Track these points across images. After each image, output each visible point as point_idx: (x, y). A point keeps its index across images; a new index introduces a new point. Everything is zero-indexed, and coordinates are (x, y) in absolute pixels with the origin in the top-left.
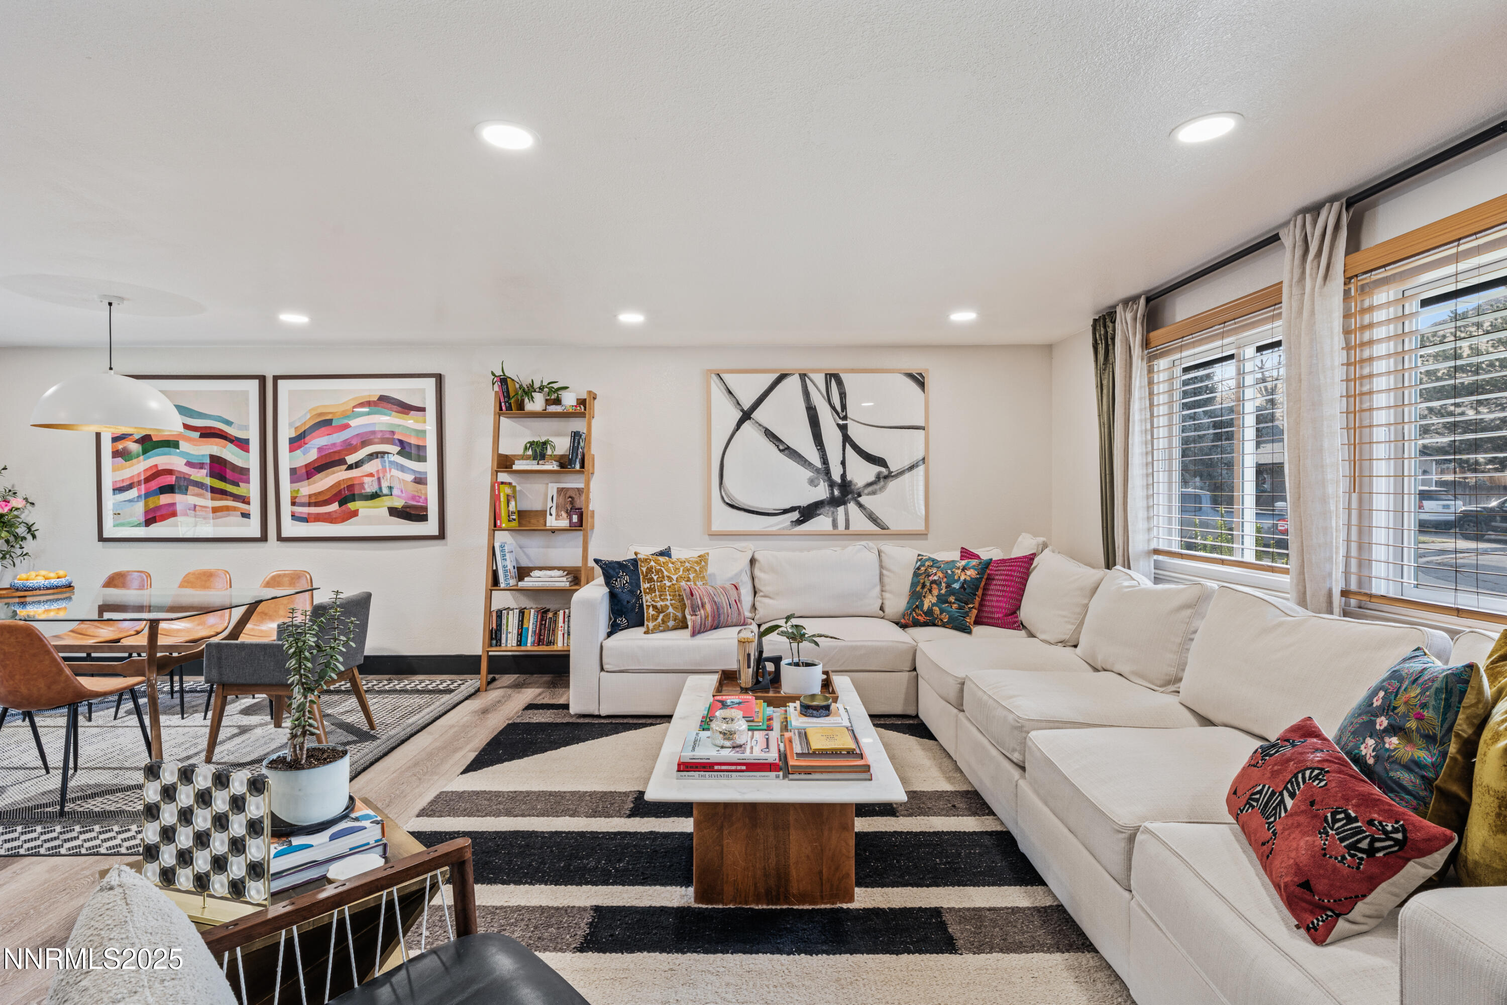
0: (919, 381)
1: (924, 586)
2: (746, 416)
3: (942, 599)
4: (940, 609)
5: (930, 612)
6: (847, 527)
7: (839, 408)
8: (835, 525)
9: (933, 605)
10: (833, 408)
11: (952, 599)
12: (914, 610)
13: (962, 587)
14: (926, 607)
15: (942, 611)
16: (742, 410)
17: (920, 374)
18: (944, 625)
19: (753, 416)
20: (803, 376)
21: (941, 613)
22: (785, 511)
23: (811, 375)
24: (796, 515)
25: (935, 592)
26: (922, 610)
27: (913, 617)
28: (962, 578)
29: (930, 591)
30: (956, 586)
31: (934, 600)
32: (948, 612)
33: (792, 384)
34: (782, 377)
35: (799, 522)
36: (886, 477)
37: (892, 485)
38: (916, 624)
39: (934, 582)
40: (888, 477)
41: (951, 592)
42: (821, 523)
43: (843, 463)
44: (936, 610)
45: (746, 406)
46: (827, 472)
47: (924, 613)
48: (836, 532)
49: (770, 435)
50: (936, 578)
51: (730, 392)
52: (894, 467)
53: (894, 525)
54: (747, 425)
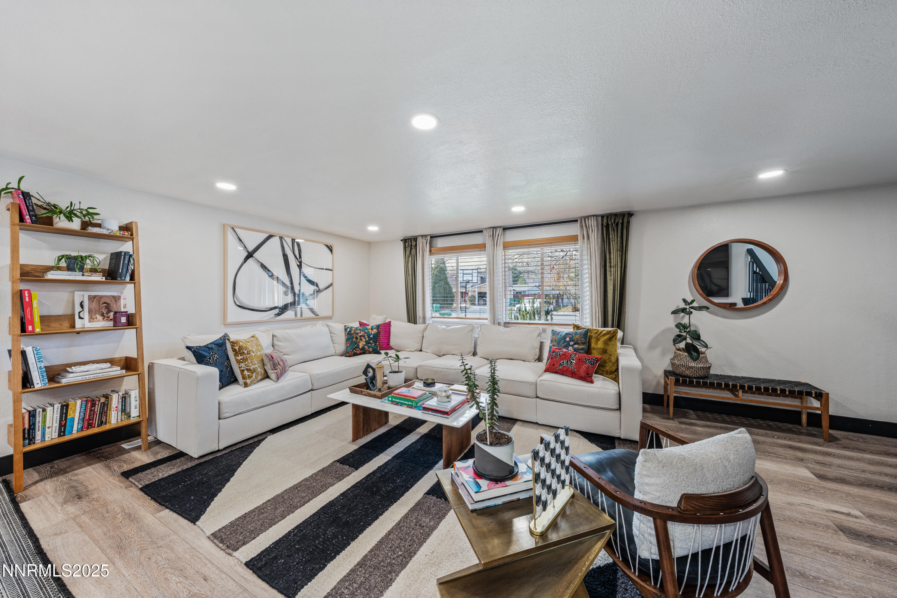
0: (330, 249)
1: (357, 338)
2: (250, 255)
3: (367, 343)
4: (368, 346)
5: (363, 348)
6: (301, 316)
7: (298, 257)
8: (296, 315)
9: (364, 345)
10: (296, 256)
11: (371, 342)
12: (354, 349)
13: (374, 336)
14: (361, 347)
15: (369, 347)
16: (248, 251)
17: (331, 246)
18: (370, 353)
19: (255, 255)
20: (281, 238)
21: (369, 348)
22: (272, 309)
23: (285, 238)
24: (277, 311)
25: (364, 340)
26: (359, 348)
27: (354, 352)
28: (373, 333)
29: (361, 340)
30: (372, 336)
31: (364, 343)
32: (372, 347)
33: (275, 241)
34: (270, 237)
35: (279, 314)
36: (317, 292)
37: (321, 295)
38: (355, 355)
39: (361, 336)
40: (319, 291)
41: (371, 339)
42: (289, 314)
43: (300, 284)
44: (366, 347)
45: (250, 249)
46: (293, 288)
47: (360, 349)
48: (296, 318)
49: (263, 267)
50: (361, 334)
51: (240, 240)
52: (321, 287)
53: (321, 314)
54: (250, 260)
